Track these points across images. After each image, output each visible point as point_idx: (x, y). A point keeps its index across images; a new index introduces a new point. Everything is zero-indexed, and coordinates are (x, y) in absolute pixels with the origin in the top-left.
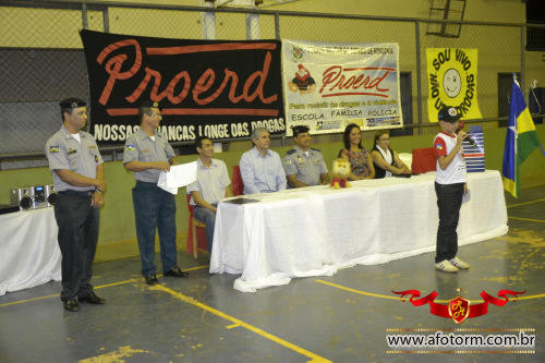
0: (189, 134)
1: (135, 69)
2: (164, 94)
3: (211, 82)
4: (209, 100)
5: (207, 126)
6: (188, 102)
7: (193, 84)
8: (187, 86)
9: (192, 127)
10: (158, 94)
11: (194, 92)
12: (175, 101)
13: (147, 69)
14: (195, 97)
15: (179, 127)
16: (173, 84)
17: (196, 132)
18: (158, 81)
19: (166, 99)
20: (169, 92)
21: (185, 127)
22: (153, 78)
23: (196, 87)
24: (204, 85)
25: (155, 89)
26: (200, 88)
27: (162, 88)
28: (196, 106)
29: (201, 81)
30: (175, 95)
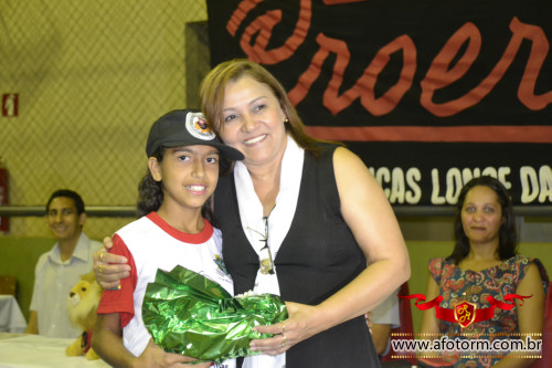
0: (408, 188)
1: (295, 41)
2: (352, 93)
3: (469, 58)
4: (461, 104)
5: (453, 172)
6: (409, 110)
7: (423, 64)
8: (409, 71)
9: (414, 173)
10: (341, 92)
11: (423, 84)
12: (377, 108)
13: (321, 39)
14: (426, 99)
15: (384, 171)
16: (375, 68)
17: (425, 184)
18: (341, 65)
19: (357, 102)
20: (364, 87)
21: (398, 172)
22: (332, 57)
23: (432, 73)
24: (451, 66)
25: (336, 83)
26: (438, 75)
27: (350, 79)
28: (427, 119)
29: (444, 57)
30: (379, 93)
